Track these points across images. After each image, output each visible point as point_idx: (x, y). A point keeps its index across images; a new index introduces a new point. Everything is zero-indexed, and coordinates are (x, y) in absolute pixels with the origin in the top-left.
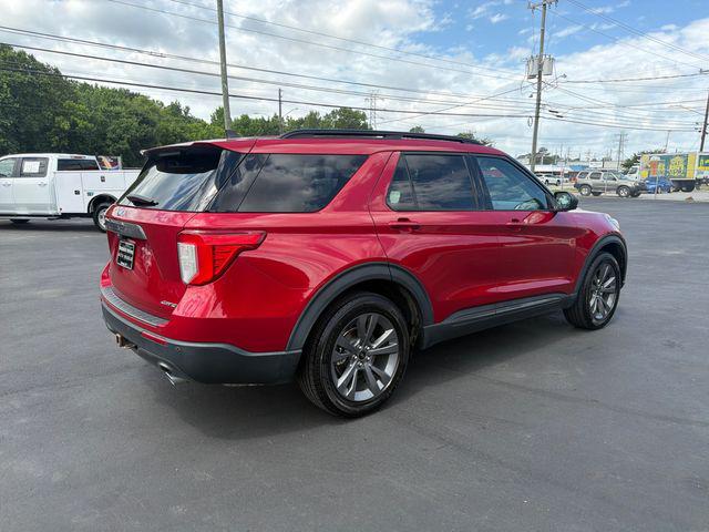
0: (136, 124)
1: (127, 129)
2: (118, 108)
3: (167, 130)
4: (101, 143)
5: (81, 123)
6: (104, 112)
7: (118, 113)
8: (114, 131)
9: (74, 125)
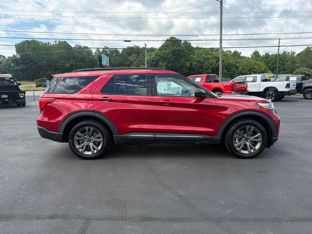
0: (215, 62)
1: (211, 64)
2: (209, 56)
3: (229, 63)
4: (201, 70)
5: (194, 63)
6: (204, 58)
7: (208, 58)
8: (206, 65)
9: (191, 64)
